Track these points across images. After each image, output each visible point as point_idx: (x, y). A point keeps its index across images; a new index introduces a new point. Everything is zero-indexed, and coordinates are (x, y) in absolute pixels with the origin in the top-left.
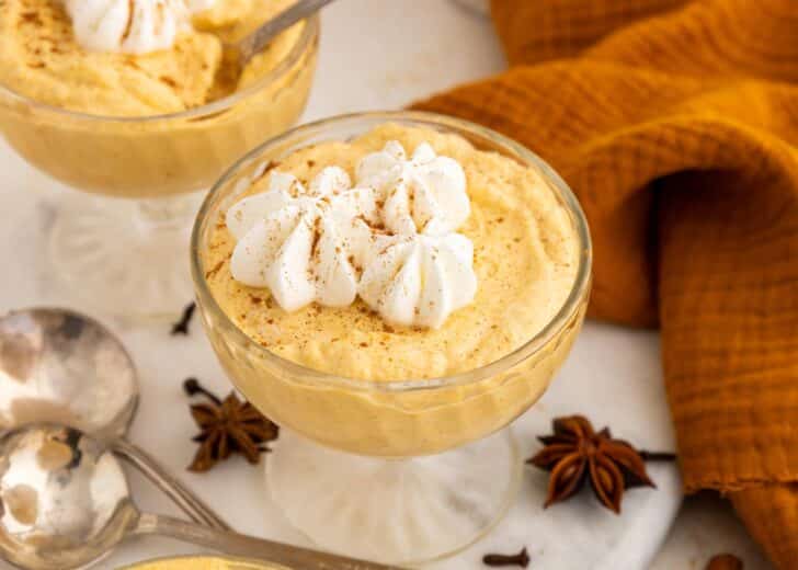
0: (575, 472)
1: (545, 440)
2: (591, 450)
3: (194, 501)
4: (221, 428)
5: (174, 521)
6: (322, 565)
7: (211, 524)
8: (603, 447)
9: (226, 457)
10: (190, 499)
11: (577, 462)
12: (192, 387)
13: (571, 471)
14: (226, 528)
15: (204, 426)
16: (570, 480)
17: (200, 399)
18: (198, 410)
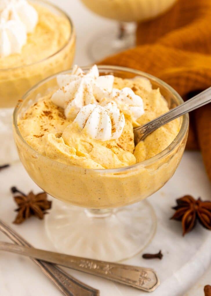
0: (192, 218)
1: (175, 208)
2: (196, 207)
3: (15, 235)
4: (27, 204)
5: (7, 244)
6: (72, 261)
7: (23, 245)
8: (201, 205)
9: (29, 216)
10: (14, 234)
11: (192, 214)
12: (14, 190)
13: (190, 218)
14: (30, 246)
15: (19, 205)
16: (190, 222)
17: (17, 194)
18: (16, 199)
